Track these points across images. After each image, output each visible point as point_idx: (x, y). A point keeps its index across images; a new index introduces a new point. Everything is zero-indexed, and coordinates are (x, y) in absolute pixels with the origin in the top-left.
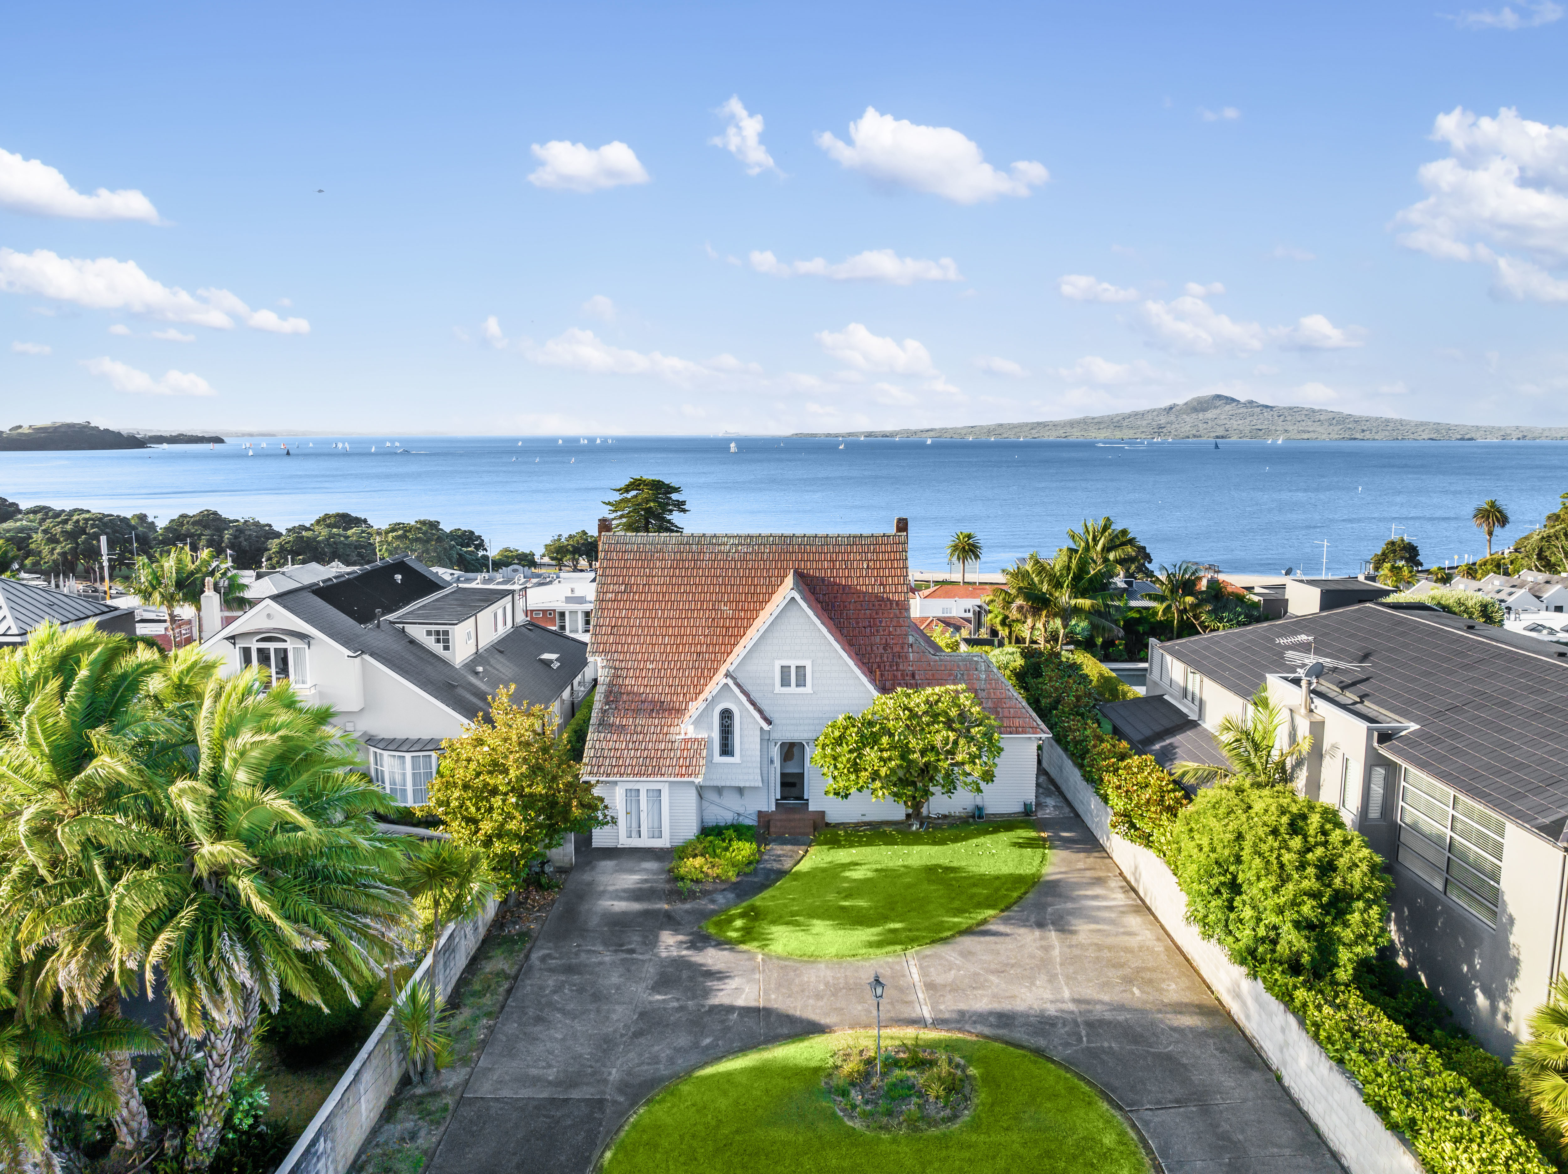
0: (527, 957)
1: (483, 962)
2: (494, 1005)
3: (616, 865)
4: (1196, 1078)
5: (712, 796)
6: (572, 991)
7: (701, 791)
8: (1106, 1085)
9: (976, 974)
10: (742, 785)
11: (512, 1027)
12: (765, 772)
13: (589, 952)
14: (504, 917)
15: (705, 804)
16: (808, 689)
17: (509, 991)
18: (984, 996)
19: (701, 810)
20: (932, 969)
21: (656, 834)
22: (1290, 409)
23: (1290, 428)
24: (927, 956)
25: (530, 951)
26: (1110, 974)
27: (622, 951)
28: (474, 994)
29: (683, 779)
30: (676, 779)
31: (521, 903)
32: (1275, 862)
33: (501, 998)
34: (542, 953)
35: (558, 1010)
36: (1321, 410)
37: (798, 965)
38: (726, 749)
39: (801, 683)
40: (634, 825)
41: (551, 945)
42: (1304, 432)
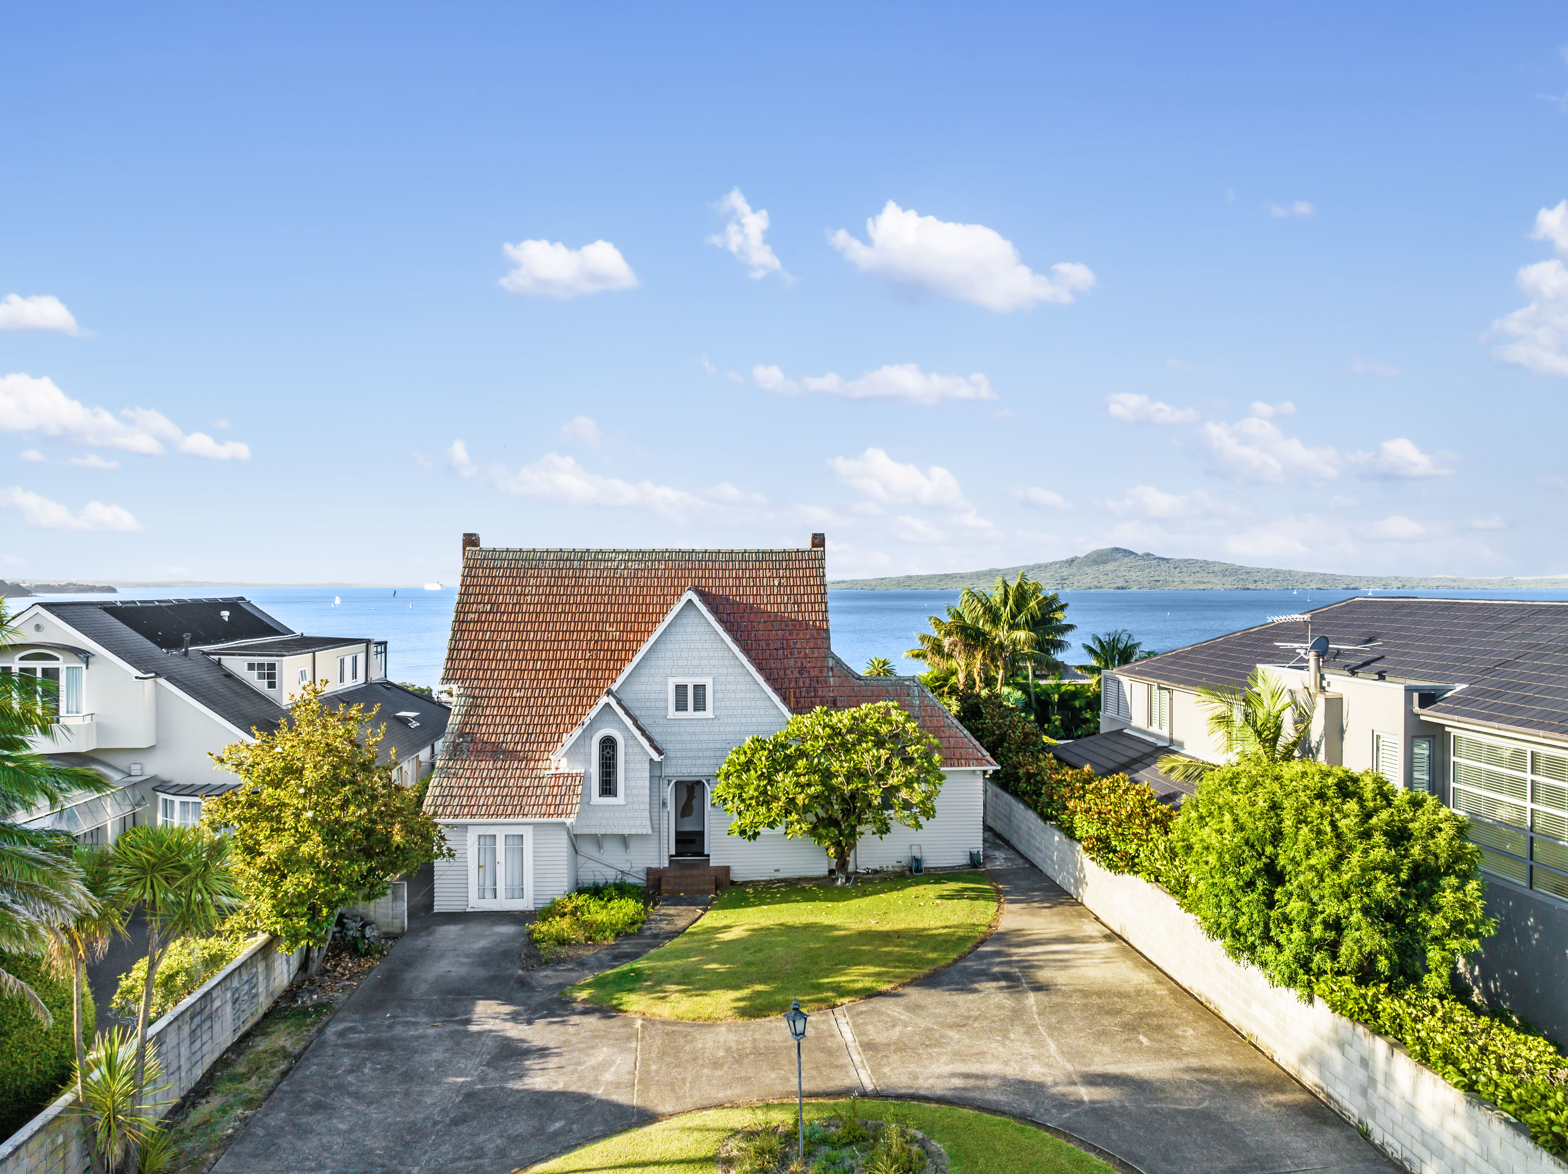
0: (321, 1031)
1: (258, 1039)
2: (259, 1091)
3: (462, 930)
4: (1251, 1141)
5: (588, 849)
6: (374, 1070)
7: (575, 840)
8: (1128, 1154)
9: (928, 1030)
10: (626, 832)
11: (278, 1118)
12: (656, 818)
13: (407, 1023)
14: (299, 987)
15: (581, 860)
16: (709, 713)
17: (284, 1074)
18: (941, 1054)
19: (575, 868)
20: (870, 1027)
21: (517, 894)
22: (1185, 561)
23: (1187, 579)
24: (862, 1013)
25: (327, 1024)
26: (1104, 1022)
27: (453, 1022)
28: (233, 1078)
29: (550, 820)
30: (542, 820)
31: (328, 971)
32: (1328, 829)
33: (271, 1082)
34: (341, 1027)
35: (350, 1094)
36: (1215, 562)
37: (690, 1030)
38: (608, 787)
39: (700, 705)
40: (489, 883)
41: (357, 1017)
42: (1199, 582)
